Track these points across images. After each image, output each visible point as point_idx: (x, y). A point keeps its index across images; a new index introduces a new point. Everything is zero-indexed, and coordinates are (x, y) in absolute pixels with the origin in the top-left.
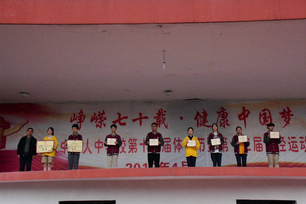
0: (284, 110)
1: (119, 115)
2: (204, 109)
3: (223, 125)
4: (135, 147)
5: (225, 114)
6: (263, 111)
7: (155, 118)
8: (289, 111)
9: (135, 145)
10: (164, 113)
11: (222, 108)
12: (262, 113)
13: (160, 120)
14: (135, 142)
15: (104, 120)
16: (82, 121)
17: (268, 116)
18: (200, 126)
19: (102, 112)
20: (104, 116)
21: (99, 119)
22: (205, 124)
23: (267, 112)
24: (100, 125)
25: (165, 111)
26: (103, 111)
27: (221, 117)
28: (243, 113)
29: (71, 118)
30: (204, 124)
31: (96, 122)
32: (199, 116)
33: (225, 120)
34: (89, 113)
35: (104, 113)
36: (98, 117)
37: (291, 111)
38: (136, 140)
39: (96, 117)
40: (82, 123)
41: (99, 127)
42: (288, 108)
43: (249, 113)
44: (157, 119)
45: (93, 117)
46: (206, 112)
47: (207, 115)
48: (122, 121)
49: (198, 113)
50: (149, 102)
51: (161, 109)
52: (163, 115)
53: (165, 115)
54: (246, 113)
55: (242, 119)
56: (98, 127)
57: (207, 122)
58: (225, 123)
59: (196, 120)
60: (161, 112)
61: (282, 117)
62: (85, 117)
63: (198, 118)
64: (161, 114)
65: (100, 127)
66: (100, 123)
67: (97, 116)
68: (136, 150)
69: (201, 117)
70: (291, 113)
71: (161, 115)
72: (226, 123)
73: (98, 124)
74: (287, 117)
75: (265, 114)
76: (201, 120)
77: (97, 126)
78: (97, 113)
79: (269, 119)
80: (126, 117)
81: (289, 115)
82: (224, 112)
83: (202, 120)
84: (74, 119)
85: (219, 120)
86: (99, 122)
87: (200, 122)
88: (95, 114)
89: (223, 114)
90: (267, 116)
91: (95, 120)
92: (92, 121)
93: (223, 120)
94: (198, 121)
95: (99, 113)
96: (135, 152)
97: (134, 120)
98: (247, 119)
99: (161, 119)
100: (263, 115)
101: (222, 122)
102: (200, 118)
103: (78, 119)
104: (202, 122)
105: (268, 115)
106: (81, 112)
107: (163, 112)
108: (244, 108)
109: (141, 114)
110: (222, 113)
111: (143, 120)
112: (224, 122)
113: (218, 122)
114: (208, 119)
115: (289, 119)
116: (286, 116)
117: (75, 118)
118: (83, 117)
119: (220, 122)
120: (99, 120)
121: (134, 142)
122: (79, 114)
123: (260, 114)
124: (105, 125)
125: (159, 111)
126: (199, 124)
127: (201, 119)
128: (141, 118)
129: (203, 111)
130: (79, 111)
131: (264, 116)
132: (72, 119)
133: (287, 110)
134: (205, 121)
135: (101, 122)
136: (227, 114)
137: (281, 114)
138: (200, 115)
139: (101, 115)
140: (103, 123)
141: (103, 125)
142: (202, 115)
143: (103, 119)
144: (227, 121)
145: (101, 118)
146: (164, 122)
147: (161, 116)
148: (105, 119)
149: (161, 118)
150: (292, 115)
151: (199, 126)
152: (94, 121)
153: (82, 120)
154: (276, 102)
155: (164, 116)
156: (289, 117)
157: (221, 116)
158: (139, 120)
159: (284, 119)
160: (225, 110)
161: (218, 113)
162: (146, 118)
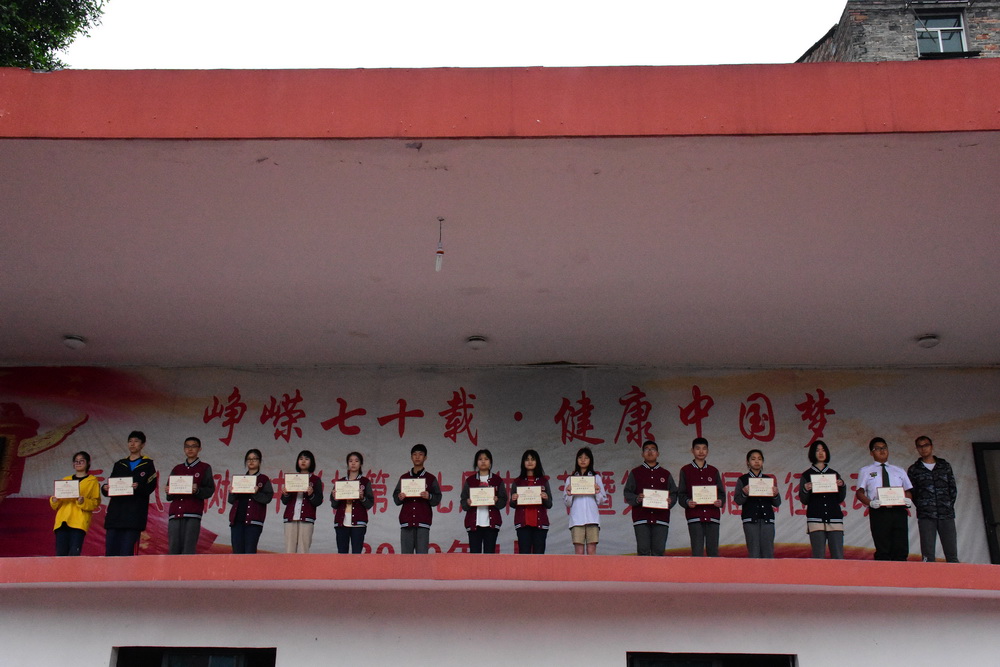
0: (810, 397)
1: (343, 403)
2: (583, 393)
3: (636, 437)
4: (383, 496)
5: (644, 407)
6: (749, 399)
7: (442, 414)
8: (824, 401)
9: (382, 490)
10: (469, 401)
11: (636, 389)
12: (748, 405)
13: (458, 421)
14: (384, 481)
15: (299, 417)
16: (238, 421)
17: (764, 415)
18: (571, 439)
19: (293, 396)
20: (299, 406)
21: (283, 415)
22: (584, 434)
23: (760, 401)
24: (285, 433)
25: (472, 397)
26: (298, 392)
27: (633, 416)
28: (695, 405)
29: (207, 410)
30: (581, 435)
31: (275, 423)
32: (568, 412)
33: (643, 424)
34: (256, 397)
35: (298, 399)
36: (283, 410)
37: (827, 401)
38: (387, 476)
39: (275, 410)
40: (235, 424)
41: (284, 436)
42: (821, 393)
43: (711, 403)
44: (450, 419)
45: (269, 407)
46: (588, 400)
47: (592, 407)
48: (349, 423)
49: (566, 403)
50: (429, 370)
51: (462, 389)
52: (467, 406)
53: (471, 406)
54: (703, 404)
55: (691, 421)
56: (281, 437)
57: (591, 428)
58: (643, 431)
59: (560, 422)
60: (461, 397)
61: (804, 417)
62: (244, 408)
63: (565, 416)
64: (461, 404)
65: (287, 438)
66: (286, 427)
67: (279, 407)
68: (386, 504)
69: (574, 414)
70: (827, 407)
71: (460, 407)
72: (646, 433)
73: (281, 429)
74: (818, 418)
75: (755, 408)
76: (573, 423)
77: (278, 434)
78: (280, 399)
79: (767, 424)
80: (361, 412)
81: (822, 411)
82: (642, 400)
83: (576, 423)
84: (215, 414)
85: (626, 424)
86: (283, 424)
87: (570, 428)
88: (273, 401)
89: (637, 406)
90: (761, 415)
91: (274, 417)
92: (263, 420)
93: (638, 422)
94: (565, 426)
95: (284, 399)
96: (383, 510)
97: (383, 421)
98: (704, 421)
99: (461, 418)
100: (749, 412)
101: (635, 428)
102: (570, 418)
103: (226, 415)
104: (576, 429)
105: (764, 410)
106: (236, 393)
107: (467, 397)
108: (696, 390)
109: (402, 403)
110: (634, 404)
111: (408, 419)
112: (640, 428)
113: (623, 428)
114: (593, 420)
115: (823, 422)
116: (814, 413)
117: (218, 411)
118: (239, 409)
119: (628, 429)
120: (285, 419)
121: (380, 483)
122: (230, 399)
123: (743, 407)
124: (299, 432)
125: (456, 393)
126: (568, 435)
127: (576, 418)
128: (404, 414)
129: (581, 398)
130: (231, 392)
131: (751, 414)
132: (210, 413)
133: (817, 399)
134: (585, 425)
135: (289, 424)
136: (649, 407)
137: (800, 407)
138: (572, 409)
139: (290, 406)
140: (294, 425)
141: (293, 433)
142: (578, 407)
143: (294, 415)
144: (649, 425)
145: (288, 413)
146: (467, 427)
147: (461, 411)
148: (302, 414)
149: (460, 414)
150: (832, 412)
151: (568, 440)
152: (270, 421)
153: (236, 417)
154: (787, 374)
155: (469, 411)
156: (822, 416)
157: (631, 411)
158: (396, 421)
159: (808, 422)
160: (643, 395)
161: (622, 402)
162: (418, 413)
